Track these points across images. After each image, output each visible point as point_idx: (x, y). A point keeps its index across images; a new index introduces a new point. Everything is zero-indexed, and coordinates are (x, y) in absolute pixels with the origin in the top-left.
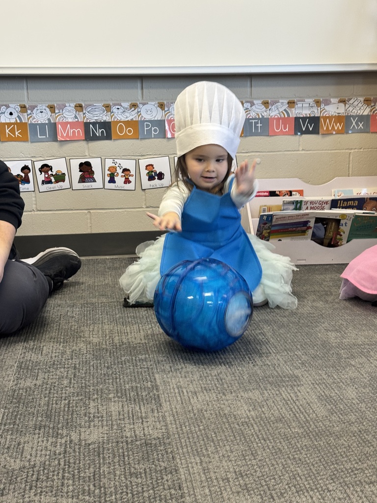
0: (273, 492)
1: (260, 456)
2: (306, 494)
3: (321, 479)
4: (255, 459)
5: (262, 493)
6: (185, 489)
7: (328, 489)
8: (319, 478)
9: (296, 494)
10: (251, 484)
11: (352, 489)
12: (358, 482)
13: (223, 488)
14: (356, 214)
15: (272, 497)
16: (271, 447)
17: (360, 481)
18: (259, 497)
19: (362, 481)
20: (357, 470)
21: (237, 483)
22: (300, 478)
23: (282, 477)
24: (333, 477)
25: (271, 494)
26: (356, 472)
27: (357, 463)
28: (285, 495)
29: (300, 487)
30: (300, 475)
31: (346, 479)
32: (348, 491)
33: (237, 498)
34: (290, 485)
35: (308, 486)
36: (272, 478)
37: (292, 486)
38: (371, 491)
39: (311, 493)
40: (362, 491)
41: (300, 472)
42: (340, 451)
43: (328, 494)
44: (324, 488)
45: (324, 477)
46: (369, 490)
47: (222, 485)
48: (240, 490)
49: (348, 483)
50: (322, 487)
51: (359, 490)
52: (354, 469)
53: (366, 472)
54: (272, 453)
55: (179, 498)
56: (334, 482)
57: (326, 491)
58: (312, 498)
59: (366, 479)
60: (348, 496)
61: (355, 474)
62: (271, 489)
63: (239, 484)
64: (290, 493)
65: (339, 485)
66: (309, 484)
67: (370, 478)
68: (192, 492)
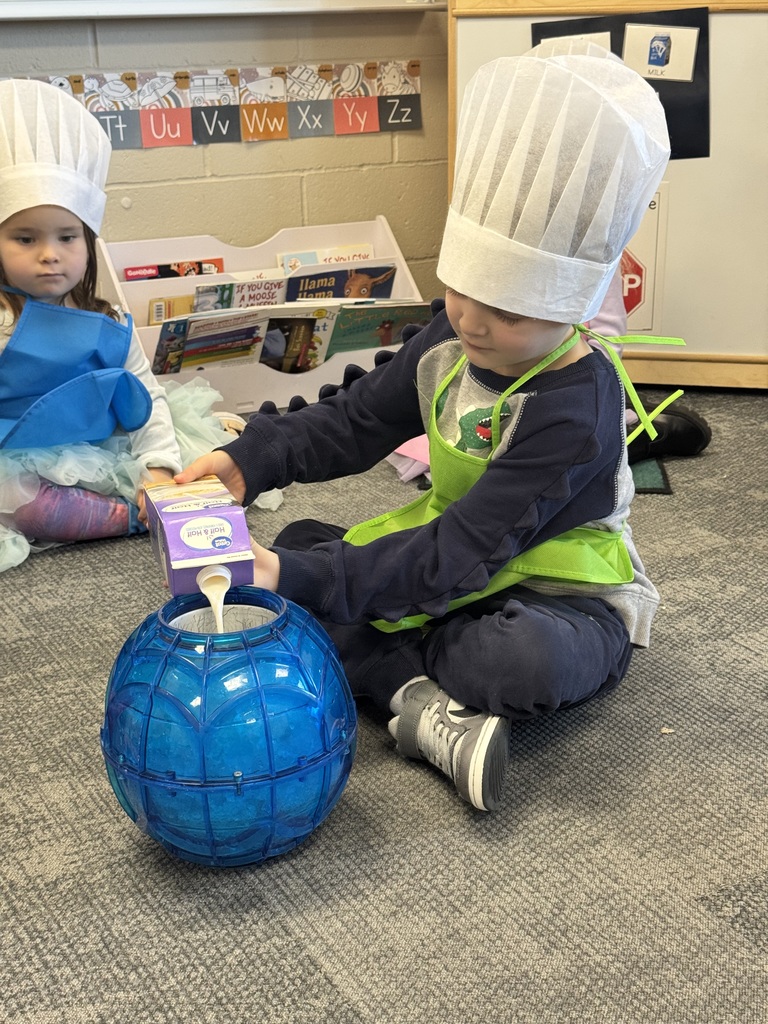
0: (451, 898)
1: (393, 834)
2: (507, 889)
3: (515, 854)
4: (387, 842)
5: (434, 904)
6: (297, 931)
7: (535, 869)
8: (511, 854)
9: (491, 893)
10: (407, 891)
11: (572, 860)
12: (575, 846)
13: (363, 913)
14: (344, 307)
15: (456, 909)
16: (401, 812)
17: (576, 842)
18: (433, 913)
19: (581, 842)
20: (562, 822)
21: (383, 897)
22: (482, 860)
23: (451, 867)
24: (532, 845)
25: (450, 903)
26: (563, 827)
27: (555, 810)
28: (474, 899)
29: (490, 877)
30: (478, 854)
31: (554, 845)
32: (567, 866)
33: (398, 925)
34: (473, 878)
35: (501, 873)
36: (435, 872)
37: (476, 879)
38: (603, 858)
39: (513, 884)
40: (589, 861)
41: (474, 848)
42: (518, 792)
43: (541, 879)
44: (529, 869)
45: (517, 849)
46: (599, 856)
47: (358, 907)
48: (394, 908)
49: (560, 850)
50: (524, 869)
51: (583, 860)
52: (556, 823)
53: (578, 824)
54: (410, 824)
55: (297, 950)
56: (539, 855)
57: (534, 874)
58: (519, 893)
59: (586, 838)
60: (573, 875)
61: (563, 832)
62: (445, 892)
63: (387, 898)
64: (479, 893)
65: (550, 859)
66: (501, 868)
67: (589, 833)
68: (314, 935)
